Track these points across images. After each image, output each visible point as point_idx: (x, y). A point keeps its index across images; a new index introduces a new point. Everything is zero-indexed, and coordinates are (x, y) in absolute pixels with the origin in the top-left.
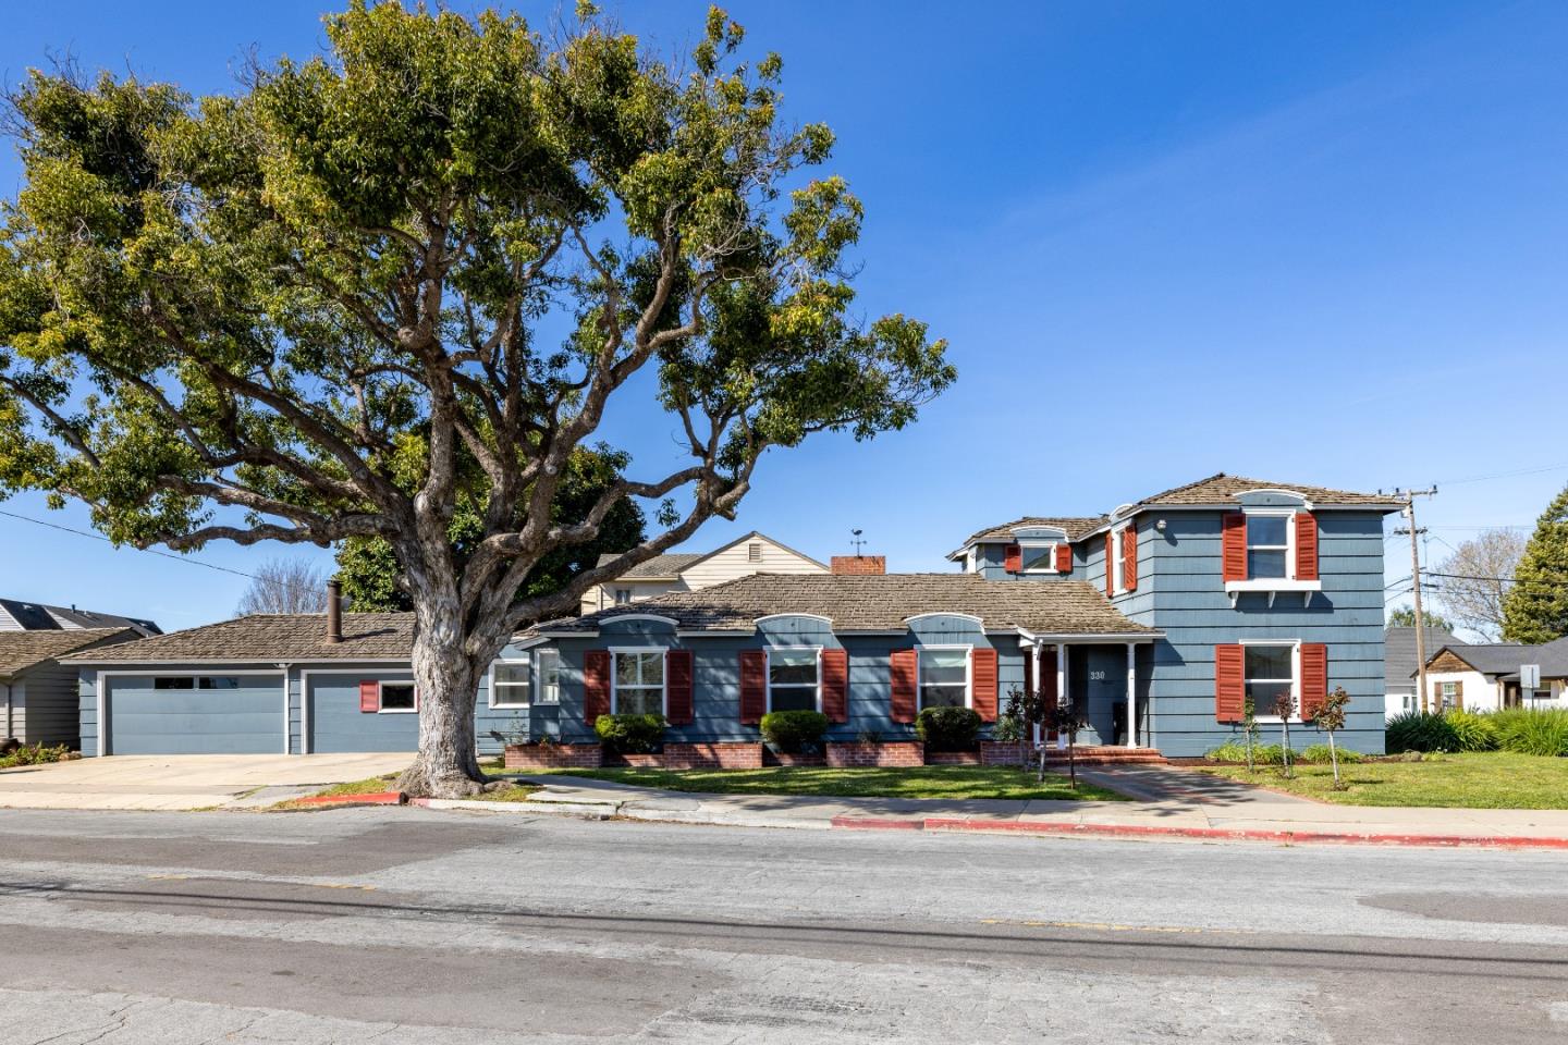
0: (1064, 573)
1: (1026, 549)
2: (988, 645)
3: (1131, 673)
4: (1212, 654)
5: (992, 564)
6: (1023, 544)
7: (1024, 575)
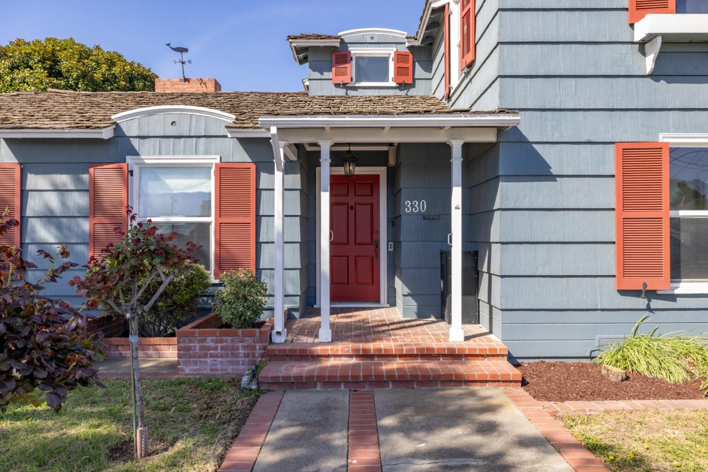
0: (402, 86)
1: (359, 59)
2: (240, 156)
3: (457, 195)
4: (609, 161)
5: (317, 75)
6: (355, 51)
7: (355, 89)
